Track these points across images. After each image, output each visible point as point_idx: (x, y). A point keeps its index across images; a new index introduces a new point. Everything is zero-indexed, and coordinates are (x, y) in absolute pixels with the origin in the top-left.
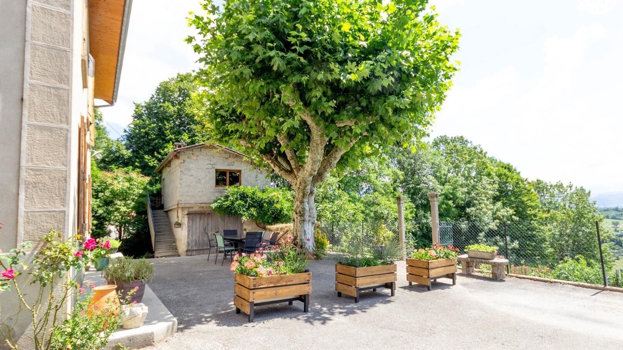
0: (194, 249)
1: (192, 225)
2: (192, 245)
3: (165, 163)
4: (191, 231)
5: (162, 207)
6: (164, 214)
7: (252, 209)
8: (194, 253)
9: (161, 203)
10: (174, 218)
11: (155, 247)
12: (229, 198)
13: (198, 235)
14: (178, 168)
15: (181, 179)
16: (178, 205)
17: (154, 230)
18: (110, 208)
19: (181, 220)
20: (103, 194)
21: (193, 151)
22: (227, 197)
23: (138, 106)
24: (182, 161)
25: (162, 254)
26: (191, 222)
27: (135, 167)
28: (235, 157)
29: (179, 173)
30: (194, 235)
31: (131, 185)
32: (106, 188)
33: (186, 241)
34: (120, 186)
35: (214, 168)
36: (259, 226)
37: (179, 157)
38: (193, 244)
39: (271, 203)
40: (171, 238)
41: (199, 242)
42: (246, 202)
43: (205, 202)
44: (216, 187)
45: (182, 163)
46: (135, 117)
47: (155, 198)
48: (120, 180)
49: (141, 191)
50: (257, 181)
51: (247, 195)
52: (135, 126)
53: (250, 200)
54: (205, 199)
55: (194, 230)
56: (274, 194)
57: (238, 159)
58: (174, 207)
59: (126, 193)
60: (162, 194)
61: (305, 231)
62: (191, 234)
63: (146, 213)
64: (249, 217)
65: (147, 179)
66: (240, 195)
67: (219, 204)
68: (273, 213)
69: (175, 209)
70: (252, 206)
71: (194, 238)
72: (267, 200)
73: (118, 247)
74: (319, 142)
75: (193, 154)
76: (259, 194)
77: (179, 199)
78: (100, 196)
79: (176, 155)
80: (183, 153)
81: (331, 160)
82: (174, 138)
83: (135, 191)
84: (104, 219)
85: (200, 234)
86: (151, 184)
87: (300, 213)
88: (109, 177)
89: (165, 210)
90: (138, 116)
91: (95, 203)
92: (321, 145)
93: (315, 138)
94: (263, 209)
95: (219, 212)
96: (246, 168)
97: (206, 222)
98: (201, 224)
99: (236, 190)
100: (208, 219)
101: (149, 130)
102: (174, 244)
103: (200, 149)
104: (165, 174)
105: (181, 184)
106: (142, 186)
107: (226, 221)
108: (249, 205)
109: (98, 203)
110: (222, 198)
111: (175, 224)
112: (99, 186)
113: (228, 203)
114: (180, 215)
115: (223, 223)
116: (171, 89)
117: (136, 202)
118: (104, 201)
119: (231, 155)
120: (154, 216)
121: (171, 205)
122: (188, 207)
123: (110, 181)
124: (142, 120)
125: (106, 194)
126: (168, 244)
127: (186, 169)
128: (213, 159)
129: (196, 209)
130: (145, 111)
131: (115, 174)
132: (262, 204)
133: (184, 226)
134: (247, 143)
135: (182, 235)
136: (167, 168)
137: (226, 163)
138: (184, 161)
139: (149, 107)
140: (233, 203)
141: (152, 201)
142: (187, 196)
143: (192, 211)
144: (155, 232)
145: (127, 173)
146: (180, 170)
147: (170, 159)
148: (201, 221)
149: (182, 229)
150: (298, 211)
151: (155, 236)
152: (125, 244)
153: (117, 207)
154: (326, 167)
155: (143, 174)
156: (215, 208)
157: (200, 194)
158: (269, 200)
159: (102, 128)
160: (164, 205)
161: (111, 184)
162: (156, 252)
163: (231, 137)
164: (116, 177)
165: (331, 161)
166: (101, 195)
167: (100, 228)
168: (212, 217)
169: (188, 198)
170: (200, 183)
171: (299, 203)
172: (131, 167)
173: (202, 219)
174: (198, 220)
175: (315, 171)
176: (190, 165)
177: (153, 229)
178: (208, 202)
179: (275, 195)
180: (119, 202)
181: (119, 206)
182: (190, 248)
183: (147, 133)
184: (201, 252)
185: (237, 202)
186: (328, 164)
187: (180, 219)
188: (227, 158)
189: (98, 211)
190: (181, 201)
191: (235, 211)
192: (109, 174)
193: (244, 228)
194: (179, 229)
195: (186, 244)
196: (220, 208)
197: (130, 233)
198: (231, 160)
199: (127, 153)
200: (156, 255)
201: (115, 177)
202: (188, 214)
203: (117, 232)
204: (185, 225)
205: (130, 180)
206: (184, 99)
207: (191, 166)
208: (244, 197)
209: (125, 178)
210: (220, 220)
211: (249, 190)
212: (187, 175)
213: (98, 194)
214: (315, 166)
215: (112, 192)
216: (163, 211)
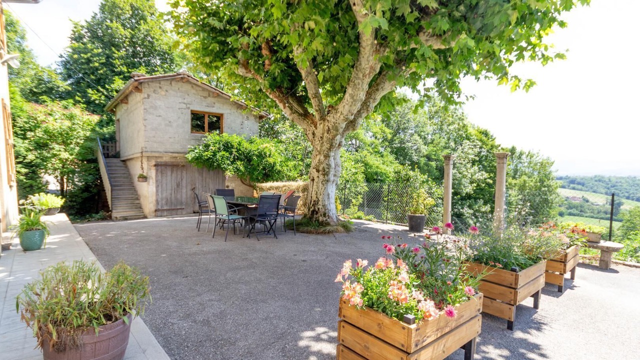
0: (165, 208)
1: (162, 179)
2: (162, 204)
3: (120, 98)
4: (160, 187)
5: (117, 155)
6: (121, 164)
7: (239, 163)
8: (165, 213)
9: (116, 150)
10: (136, 169)
11: (112, 205)
12: (210, 148)
13: (169, 192)
14: (139, 105)
15: (145, 120)
16: (142, 153)
17: (110, 183)
18: (45, 153)
19: (147, 173)
20: (33, 134)
21: (160, 84)
22: (207, 146)
23: (76, 25)
24: (146, 96)
25: (122, 213)
26: (160, 175)
27: (76, 103)
28: (216, 97)
29: (142, 112)
30: (165, 192)
31: (74, 124)
32: (37, 126)
33: (154, 198)
34: (57, 125)
35: (189, 108)
36: (244, 184)
37: (142, 90)
38: (164, 202)
39: (261, 156)
40: (132, 194)
41: (171, 200)
42: (231, 154)
43: (178, 151)
44: (191, 133)
45: (145, 98)
46: (72, 39)
47: (108, 143)
48: (57, 117)
49: (88, 134)
50: (242, 128)
51: (232, 145)
52: (74, 49)
53: (236, 152)
54: (178, 148)
55: (164, 185)
56: (265, 145)
57: (220, 100)
58: (135, 156)
59: (67, 134)
60: (117, 138)
61: (328, 195)
62: (160, 190)
63: (95, 161)
64: (235, 172)
65: (96, 118)
66: (223, 145)
67: (197, 155)
68: (264, 169)
69: (137, 158)
70: (238, 159)
71: (164, 195)
72: (256, 153)
73: (60, 206)
74: (367, 72)
75: (160, 87)
76: (246, 145)
77: (143, 146)
78: (29, 136)
79: (137, 87)
80: (146, 85)
81: (369, 102)
82: (126, 70)
83: (79, 132)
84: (37, 166)
85: (172, 190)
86: (101, 124)
87: (324, 171)
88: (41, 112)
89: (123, 159)
90: (78, 38)
91: (23, 145)
92: (369, 78)
93: (363, 65)
94: (251, 163)
95: (197, 164)
96: (229, 111)
97: (179, 176)
98: (173, 178)
99: (218, 138)
100: (182, 172)
101: (91, 56)
102: (137, 202)
103: (169, 82)
104: (121, 113)
105: (145, 126)
106: (90, 127)
107: (204, 175)
108: (234, 157)
109: (26, 145)
110: (201, 147)
111: (139, 177)
112: (26, 123)
113: (208, 154)
114: (145, 166)
115: (200, 178)
116: (121, 6)
117: (82, 147)
118: (36, 143)
119: (211, 94)
120: (107, 166)
121: (130, 153)
122: (156, 157)
123: (41, 117)
124: (82, 43)
125: (38, 134)
126: (130, 201)
127: (151, 107)
128: (187, 96)
129: (166, 159)
130: (86, 32)
131: (49, 108)
132: (250, 156)
133: (151, 181)
134: (247, 73)
135: (148, 192)
136: (123, 104)
137: (204, 104)
138: (149, 96)
139: (91, 29)
140: (214, 155)
141: (103, 147)
142: (155, 142)
143: (161, 162)
144: (111, 185)
145: (66, 108)
146: (143, 107)
147: (128, 91)
148: (173, 175)
149: (148, 184)
150: (321, 168)
151: (112, 191)
152: (70, 199)
153: (55, 152)
154: (362, 112)
155: (89, 111)
156: (192, 159)
157: (171, 140)
158: (259, 153)
159: (27, 49)
160: (121, 153)
161: (43, 121)
162: (114, 211)
163: (224, 61)
164: (51, 113)
165: (368, 104)
166: (29, 134)
167: (31, 179)
168: (187, 170)
169: (155, 145)
170: (171, 126)
171: (322, 158)
172: (71, 101)
173: (175, 172)
174: (169, 173)
175: (352, 115)
176: (157, 101)
177: (108, 182)
178: (181, 151)
179: (266, 147)
180: (57, 146)
181: (57, 151)
182: (160, 208)
183: (89, 61)
184: (174, 212)
185: (221, 154)
186: (365, 108)
187: (145, 171)
188: (205, 97)
189: (27, 155)
190: (146, 148)
191: (218, 164)
192: (40, 108)
193: (226, 184)
194: (145, 184)
195: (154, 202)
196: (198, 159)
197: (76, 185)
198: (210, 100)
199: (64, 85)
200: (115, 214)
201: (49, 112)
202: (155, 165)
203: (59, 185)
204: (152, 178)
205: (71, 118)
206: (138, 22)
207: (159, 103)
208: (228, 147)
209: (64, 115)
210: (197, 175)
211: (235, 139)
212: (153, 114)
213: (25, 133)
214: (354, 108)
215: (46, 132)
216: (119, 159)
